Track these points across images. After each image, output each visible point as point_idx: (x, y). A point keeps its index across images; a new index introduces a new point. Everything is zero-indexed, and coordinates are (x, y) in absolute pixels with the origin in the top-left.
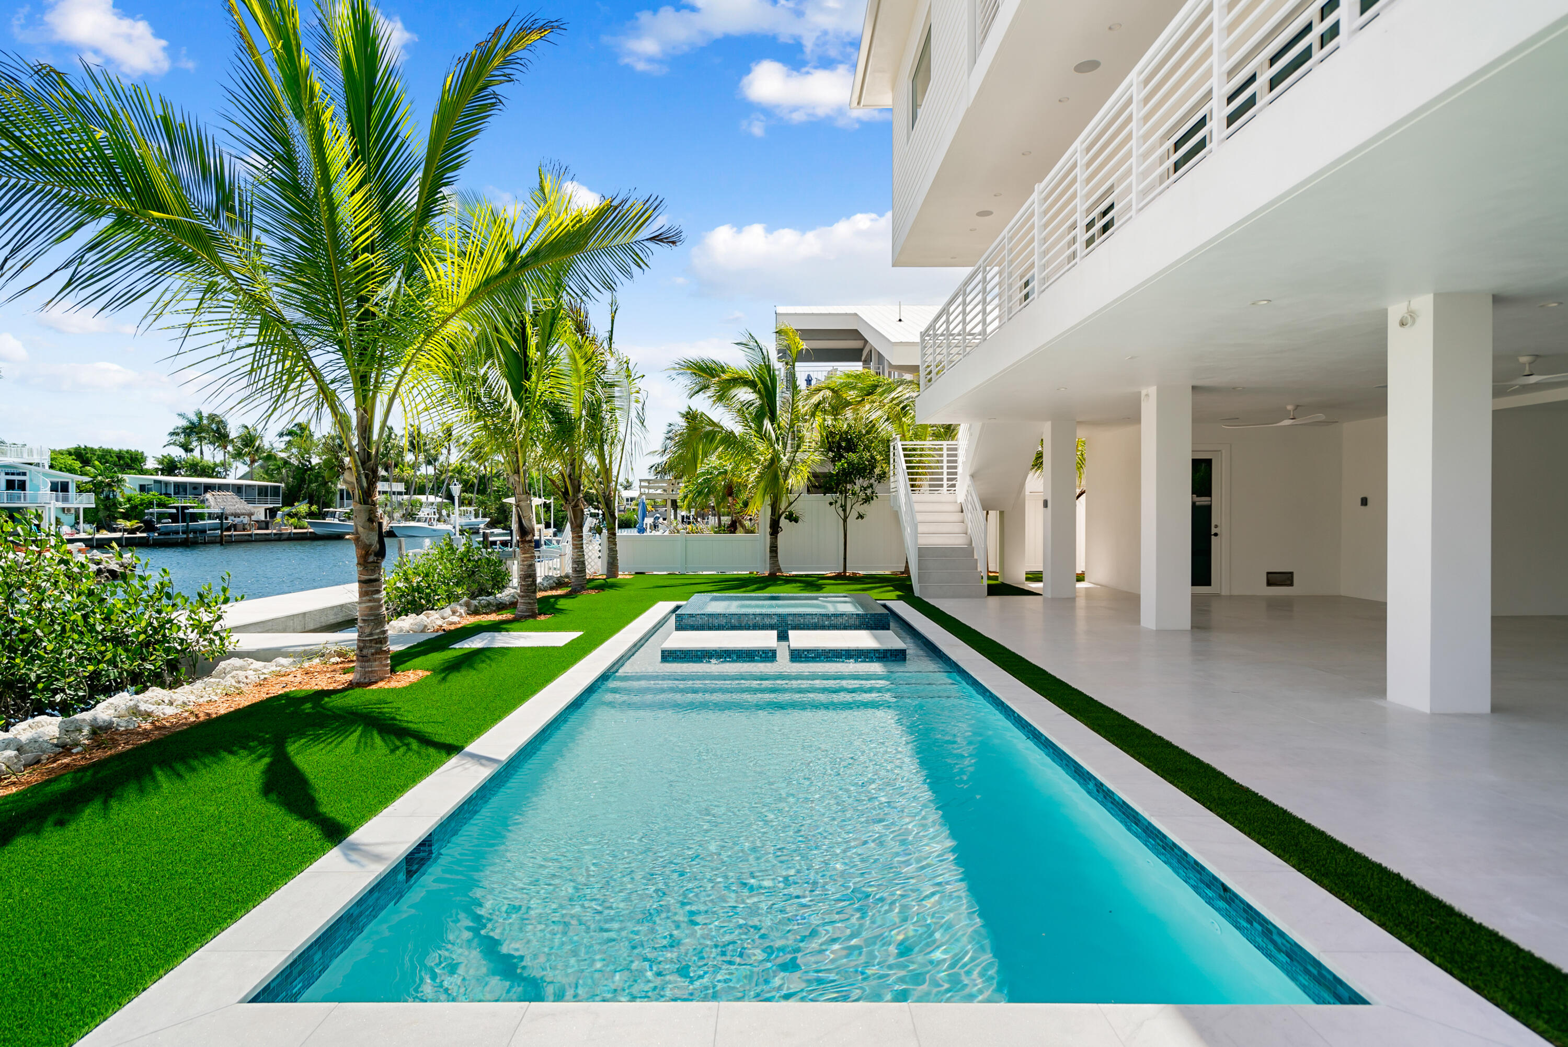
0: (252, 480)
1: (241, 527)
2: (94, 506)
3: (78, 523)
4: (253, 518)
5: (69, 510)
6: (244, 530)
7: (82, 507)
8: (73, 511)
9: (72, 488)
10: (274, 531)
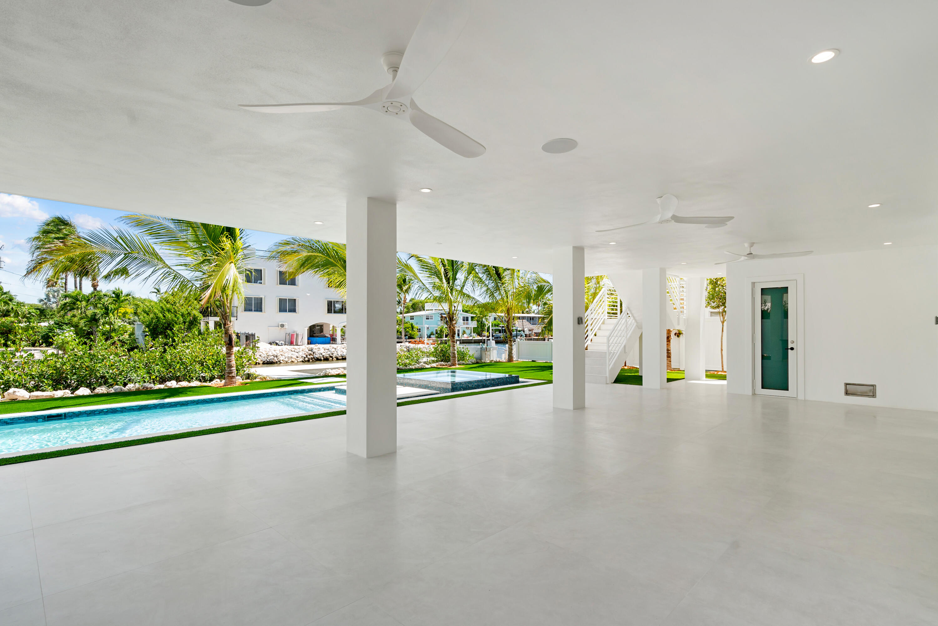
0: (539, 314)
1: (528, 336)
2: (476, 326)
3: (471, 333)
4: (534, 331)
5: (468, 328)
6: (530, 337)
7: (472, 326)
8: (470, 328)
9: (470, 319)
10: (542, 337)
